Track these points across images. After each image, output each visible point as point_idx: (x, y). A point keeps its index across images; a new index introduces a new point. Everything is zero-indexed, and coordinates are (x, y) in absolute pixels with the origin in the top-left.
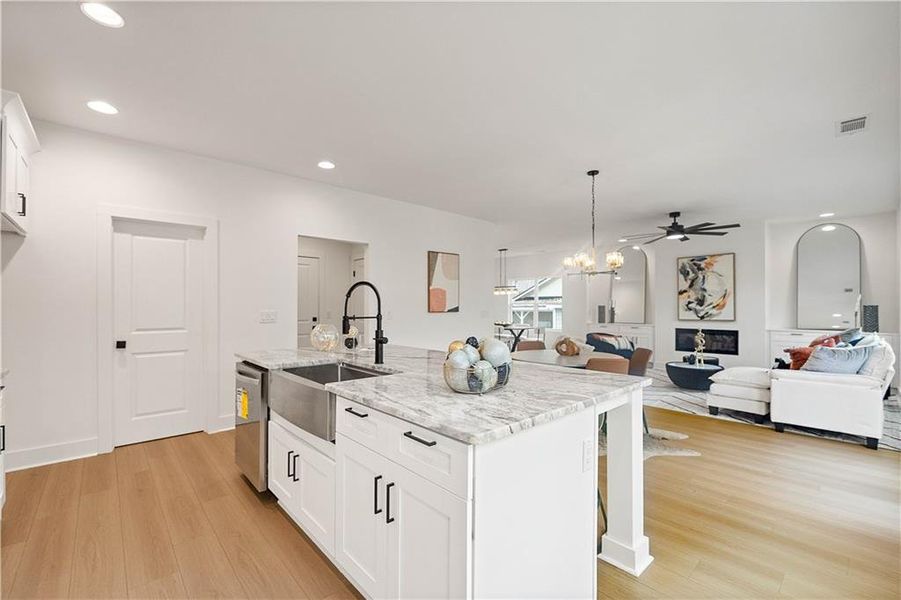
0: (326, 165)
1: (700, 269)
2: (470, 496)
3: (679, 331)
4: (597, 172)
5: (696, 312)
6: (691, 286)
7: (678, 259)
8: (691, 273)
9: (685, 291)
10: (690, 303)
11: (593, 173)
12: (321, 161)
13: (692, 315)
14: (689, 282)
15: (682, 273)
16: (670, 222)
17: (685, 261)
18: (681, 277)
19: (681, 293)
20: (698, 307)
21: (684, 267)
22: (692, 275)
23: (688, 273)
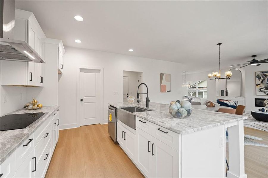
0: (131, 50)
1: (266, 76)
2: (180, 151)
3: (256, 99)
4: (221, 44)
5: (265, 92)
6: (262, 82)
7: (255, 72)
8: (262, 77)
9: (259, 84)
10: (261, 89)
11: (219, 44)
12: (130, 49)
13: (262, 93)
14: (261, 81)
15: (257, 77)
16: (252, 59)
17: (259, 73)
18: (257, 79)
19: (257, 85)
20: (265, 90)
21: (258, 75)
22: (262, 78)
23: (260, 78)
